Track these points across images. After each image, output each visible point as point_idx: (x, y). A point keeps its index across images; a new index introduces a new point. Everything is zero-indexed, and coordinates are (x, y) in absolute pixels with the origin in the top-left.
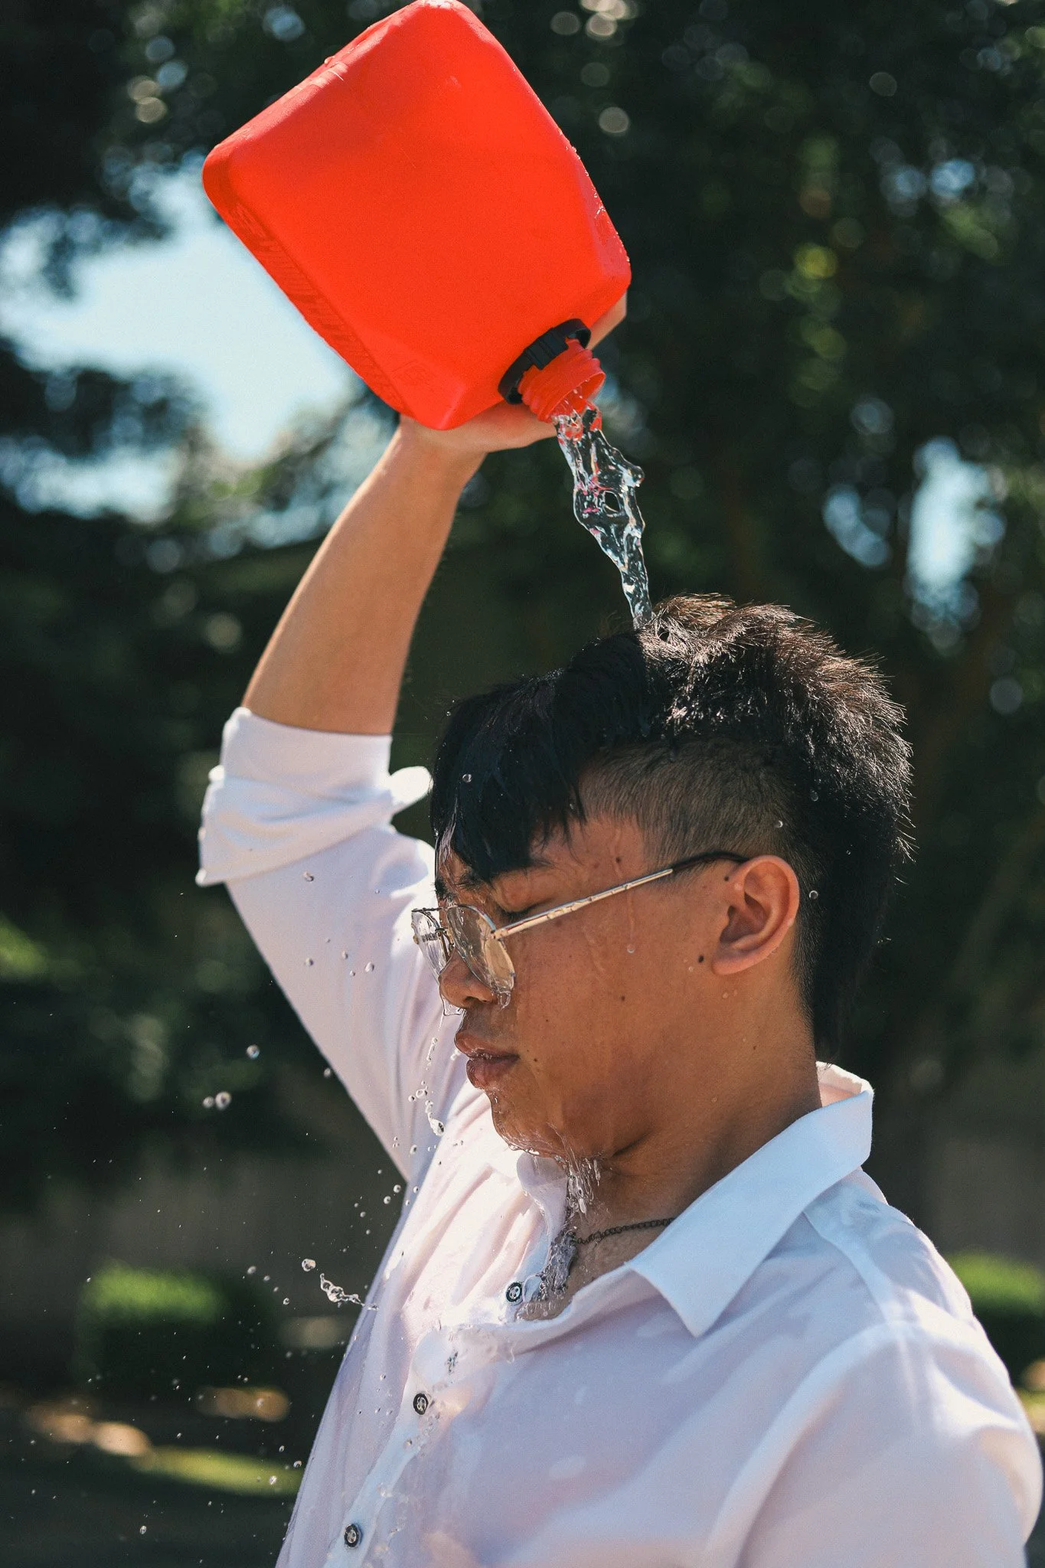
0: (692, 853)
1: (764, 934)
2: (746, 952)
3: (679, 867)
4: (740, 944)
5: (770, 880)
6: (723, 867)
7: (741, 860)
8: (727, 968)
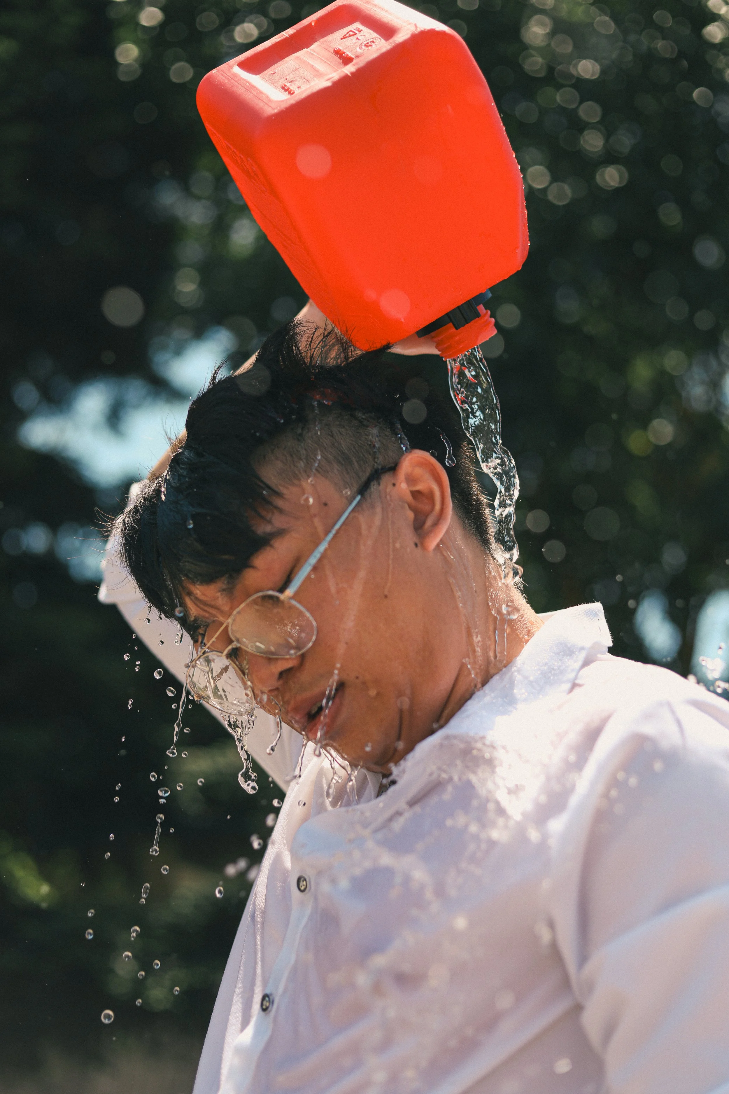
0: (364, 478)
1: (438, 507)
2: (436, 524)
3: (363, 490)
4: (429, 523)
5: (418, 471)
6: (386, 479)
7: (393, 468)
8: (433, 543)
